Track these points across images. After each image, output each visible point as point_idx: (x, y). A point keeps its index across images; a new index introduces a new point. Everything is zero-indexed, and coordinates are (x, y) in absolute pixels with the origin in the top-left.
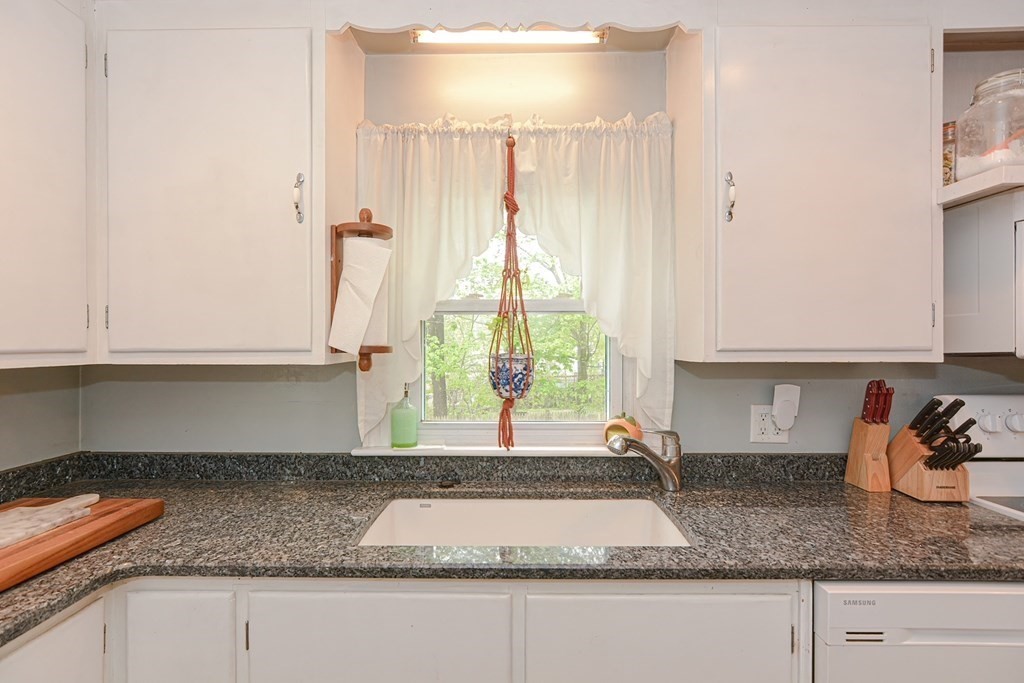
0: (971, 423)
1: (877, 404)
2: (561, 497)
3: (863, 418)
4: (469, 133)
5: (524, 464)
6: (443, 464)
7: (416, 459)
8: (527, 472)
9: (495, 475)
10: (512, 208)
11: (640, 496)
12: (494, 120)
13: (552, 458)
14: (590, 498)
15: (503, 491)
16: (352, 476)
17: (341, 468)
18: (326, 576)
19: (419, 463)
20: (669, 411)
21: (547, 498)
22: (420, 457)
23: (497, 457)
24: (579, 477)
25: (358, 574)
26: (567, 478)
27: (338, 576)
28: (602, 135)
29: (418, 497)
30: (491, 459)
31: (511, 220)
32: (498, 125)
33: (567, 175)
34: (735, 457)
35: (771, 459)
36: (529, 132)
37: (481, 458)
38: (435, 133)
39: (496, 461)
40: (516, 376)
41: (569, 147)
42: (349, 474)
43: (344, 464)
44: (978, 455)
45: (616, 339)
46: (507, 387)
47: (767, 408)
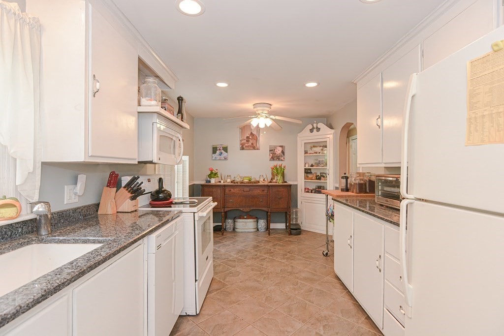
3: (108, 186)
20: (38, 192)
44: (143, 193)
45: (6, 147)
47: (71, 187)
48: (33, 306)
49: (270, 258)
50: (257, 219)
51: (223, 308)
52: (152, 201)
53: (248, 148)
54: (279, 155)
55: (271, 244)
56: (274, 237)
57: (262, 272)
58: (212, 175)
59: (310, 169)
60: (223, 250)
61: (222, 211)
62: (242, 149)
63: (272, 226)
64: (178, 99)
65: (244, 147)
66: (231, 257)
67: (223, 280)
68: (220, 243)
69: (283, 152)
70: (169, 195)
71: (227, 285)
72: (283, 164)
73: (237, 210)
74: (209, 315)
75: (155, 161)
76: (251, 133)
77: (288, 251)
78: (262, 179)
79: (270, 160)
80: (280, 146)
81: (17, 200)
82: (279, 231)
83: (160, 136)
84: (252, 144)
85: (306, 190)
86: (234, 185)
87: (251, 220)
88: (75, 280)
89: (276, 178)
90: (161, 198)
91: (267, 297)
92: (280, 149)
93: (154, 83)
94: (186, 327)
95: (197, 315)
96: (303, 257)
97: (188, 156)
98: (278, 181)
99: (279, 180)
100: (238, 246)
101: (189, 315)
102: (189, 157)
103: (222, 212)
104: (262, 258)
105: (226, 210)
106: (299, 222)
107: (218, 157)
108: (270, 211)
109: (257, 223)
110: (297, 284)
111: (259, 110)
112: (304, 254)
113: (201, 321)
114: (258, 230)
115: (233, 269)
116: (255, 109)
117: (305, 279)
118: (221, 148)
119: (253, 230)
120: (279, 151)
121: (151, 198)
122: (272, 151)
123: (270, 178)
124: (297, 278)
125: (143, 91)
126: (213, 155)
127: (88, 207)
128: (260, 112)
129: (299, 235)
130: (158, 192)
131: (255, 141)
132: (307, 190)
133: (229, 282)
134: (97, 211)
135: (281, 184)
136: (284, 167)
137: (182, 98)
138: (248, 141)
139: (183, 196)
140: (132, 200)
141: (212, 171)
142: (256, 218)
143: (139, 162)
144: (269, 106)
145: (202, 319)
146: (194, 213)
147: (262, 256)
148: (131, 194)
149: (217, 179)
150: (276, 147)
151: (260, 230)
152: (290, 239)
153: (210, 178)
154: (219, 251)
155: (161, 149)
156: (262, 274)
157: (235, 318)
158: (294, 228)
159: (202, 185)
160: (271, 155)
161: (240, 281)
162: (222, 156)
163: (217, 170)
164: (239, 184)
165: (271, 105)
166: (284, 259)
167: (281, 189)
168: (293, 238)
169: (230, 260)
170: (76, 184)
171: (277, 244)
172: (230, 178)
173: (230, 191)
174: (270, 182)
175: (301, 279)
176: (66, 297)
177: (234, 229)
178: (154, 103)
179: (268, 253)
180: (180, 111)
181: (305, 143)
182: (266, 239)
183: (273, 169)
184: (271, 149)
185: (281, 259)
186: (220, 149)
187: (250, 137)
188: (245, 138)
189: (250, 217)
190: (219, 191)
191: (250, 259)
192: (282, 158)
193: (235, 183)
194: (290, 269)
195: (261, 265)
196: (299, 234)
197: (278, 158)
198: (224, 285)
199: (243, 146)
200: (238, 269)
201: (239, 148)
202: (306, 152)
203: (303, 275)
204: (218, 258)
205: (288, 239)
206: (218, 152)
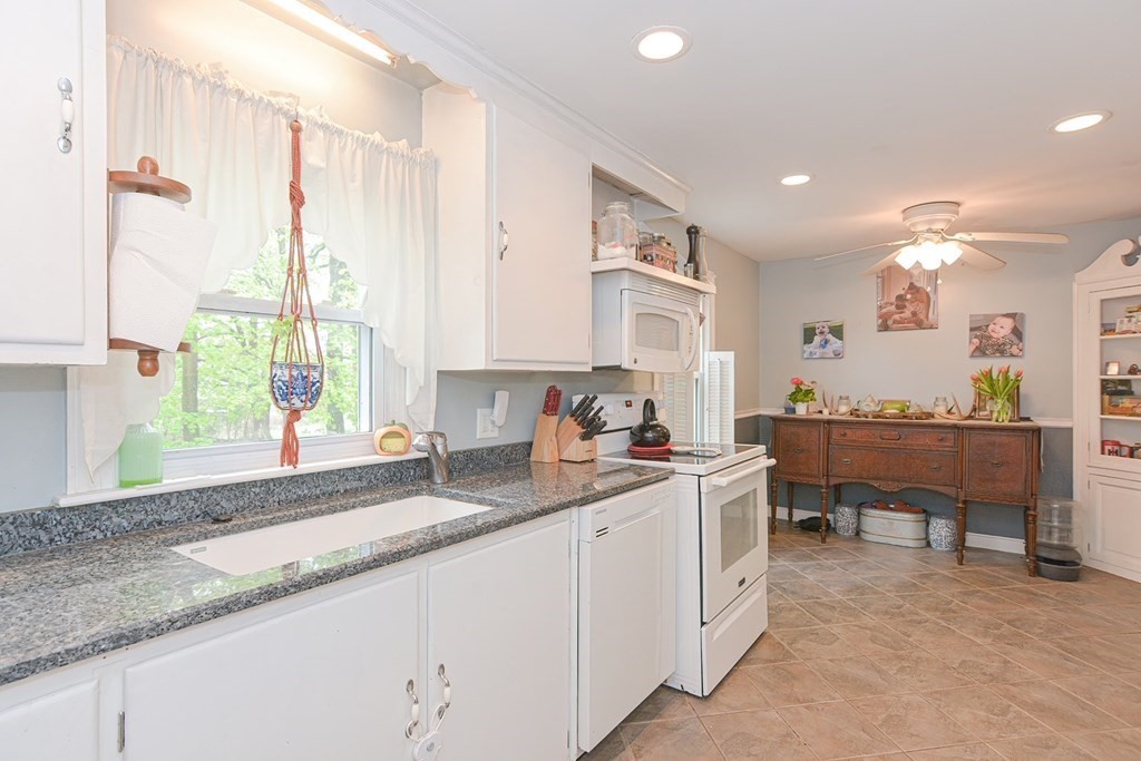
0: (602, 408)
1: (552, 402)
2: (353, 507)
3: (544, 412)
4: (249, 99)
5: (303, 483)
6: (205, 498)
7: (165, 498)
8: (306, 491)
9: (271, 501)
10: (297, 198)
11: (418, 493)
12: (276, 94)
13: (332, 472)
14: (378, 503)
15: (296, 513)
16: (52, 540)
17: (27, 532)
18: (255, 604)
19: (169, 503)
20: (432, 416)
21: (340, 511)
22: (171, 494)
23: (272, 480)
24: (357, 489)
25: (292, 590)
26: (346, 491)
27: (270, 600)
28: (382, 152)
29: (190, 541)
30: (266, 482)
31: (296, 214)
32: (282, 101)
33: (353, 181)
34: (471, 452)
35: (491, 450)
36: (316, 124)
37: (254, 484)
38: (203, 80)
39: (272, 484)
40: (314, 384)
41: (354, 153)
42: (44, 538)
43: (34, 524)
44: (603, 430)
45: (393, 351)
46: (303, 397)
47: (487, 411)
48: (362, 571)
49: (938, 624)
50: (927, 515)
51: (766, 702)
52: (634, 444)
53: (903, 325)
54: (1000, 342)
55: (956, 589)
56: (976, 572)
57: (901, 652)
58: (800, 396)
59: (1127, 382)
60: (811, 578)
61: (823, 483)
62: (884, 327)
63: (973, 539)
64: (689, 231)
65: (890, 322)
66: (826, 596)
67: (788, 644)
68: (813, 559)
69: (1017, 333)
70: (665, 437)
71: (794, 657)
72: (1014, 365)
73: (862, 484)
74: (729, 706)
75: (625, 366)
76: (911, 284)
77: (1008, 617)
78: (941, 410)
79: (972, 356)
80: (1007, 316)
81: (406, 429)
82: (998, 559)
83: (638, 314)
84: (914, 314)
85: (1107, 448)
86: (857, 422)
87: (907, 516)
88: (425, 552)
89: (988, 407)
90: (650, 441)
91: (890, 716)
92: (1009, 323)
93: (622, 211)
94: (676, 713)
95: (705, 698)
96: (1060, 646)
97: (733, 353)
98: (995, 415)
99: (999, 414)
100: (854, 574)
101: (687, 693)
102: (735, 355)
103: (821, 487)
104: (916, 617)
105: (833, 481)
106: (1077, 542)
107: (819, 352)
108: (962, 498)
109: (928, 524)
110: (1004, 712)
111: (919, 223)
112: (1066, 639)
113: (709, 712)
114: (929, 544)
115: (823, 625)
116: (908, 224)
117: (1040, 709)
118: (826, 330)
119: (911, 544)
120: (1002, 329)
121: (631, 438)
122: (979, 329)
123: (970, 408)
124: (1013, 698)
125: (603, 231)
126: (806, 347)
127: (514, 446)
128: (920, 228)
129: (1076, 580)
130: (643, 428)
131: (922, 306)
132: (1111, 447)
133: (803, 652)
134: (529, 455)
135: (1006, 423)
136: (1019, 375)
137: (695, 227)
138: (900, 308)
139: (721, 440)
140: (583, 440)
141: (798, 384)
142: (924, 511)
143: (594, 369)
144: (954, 207)
145: (712, 711)
146: (700, 476)
147: (917, 614)
148: (583, 428)
149: (814, 407)
150: (991, 318)
151: (934, 545)
152: (1029, 587)
153: (794, 403)
154: (801, 576)
155: (641, 339)
156: (901, 658)
157: (788, 735)
158: (1055, 556)
159: (775, 419)
160: (976, 341)
161: (830, 658)
162: (829, 350)
163: (813, 382)
164: (870, 419)
165: (958, 204)
166: (985, 635)
167: (1003, 438)
168: (1048, 588)
169: (822, 604)
170: (493, 407)
171: (978, 591)
172: (848, 404)
173: (845, 435)
174: (970, 417)
175: (1023, 704)
176: (416, 574)
177: (858, 534)
178: (620, 250)
179: (936, 609)
180: (692, 258)
181: (1102, 301)
182: (945, 572)
183: (976, 380)
184: (973, 326)
185: (976, 635)
186: (822, 333)
187: (909, 296)
188: (893, 300)
189: (905, 506)
190: (815, 434)
191: (876, 613)
192: (1015, 350)
193: (858, 416)
194: (995, 667)
195: (905, 634)
196: (1074, 577)
197: (1000, 350)
198: (787, 655)
199: (885, 321)
200: (836, 629)
201: (876, 328)
202: (1107, 329)
203: (1038, 695)
204: (793, 593)
205: (1021, 585)
206: (817, 339)
